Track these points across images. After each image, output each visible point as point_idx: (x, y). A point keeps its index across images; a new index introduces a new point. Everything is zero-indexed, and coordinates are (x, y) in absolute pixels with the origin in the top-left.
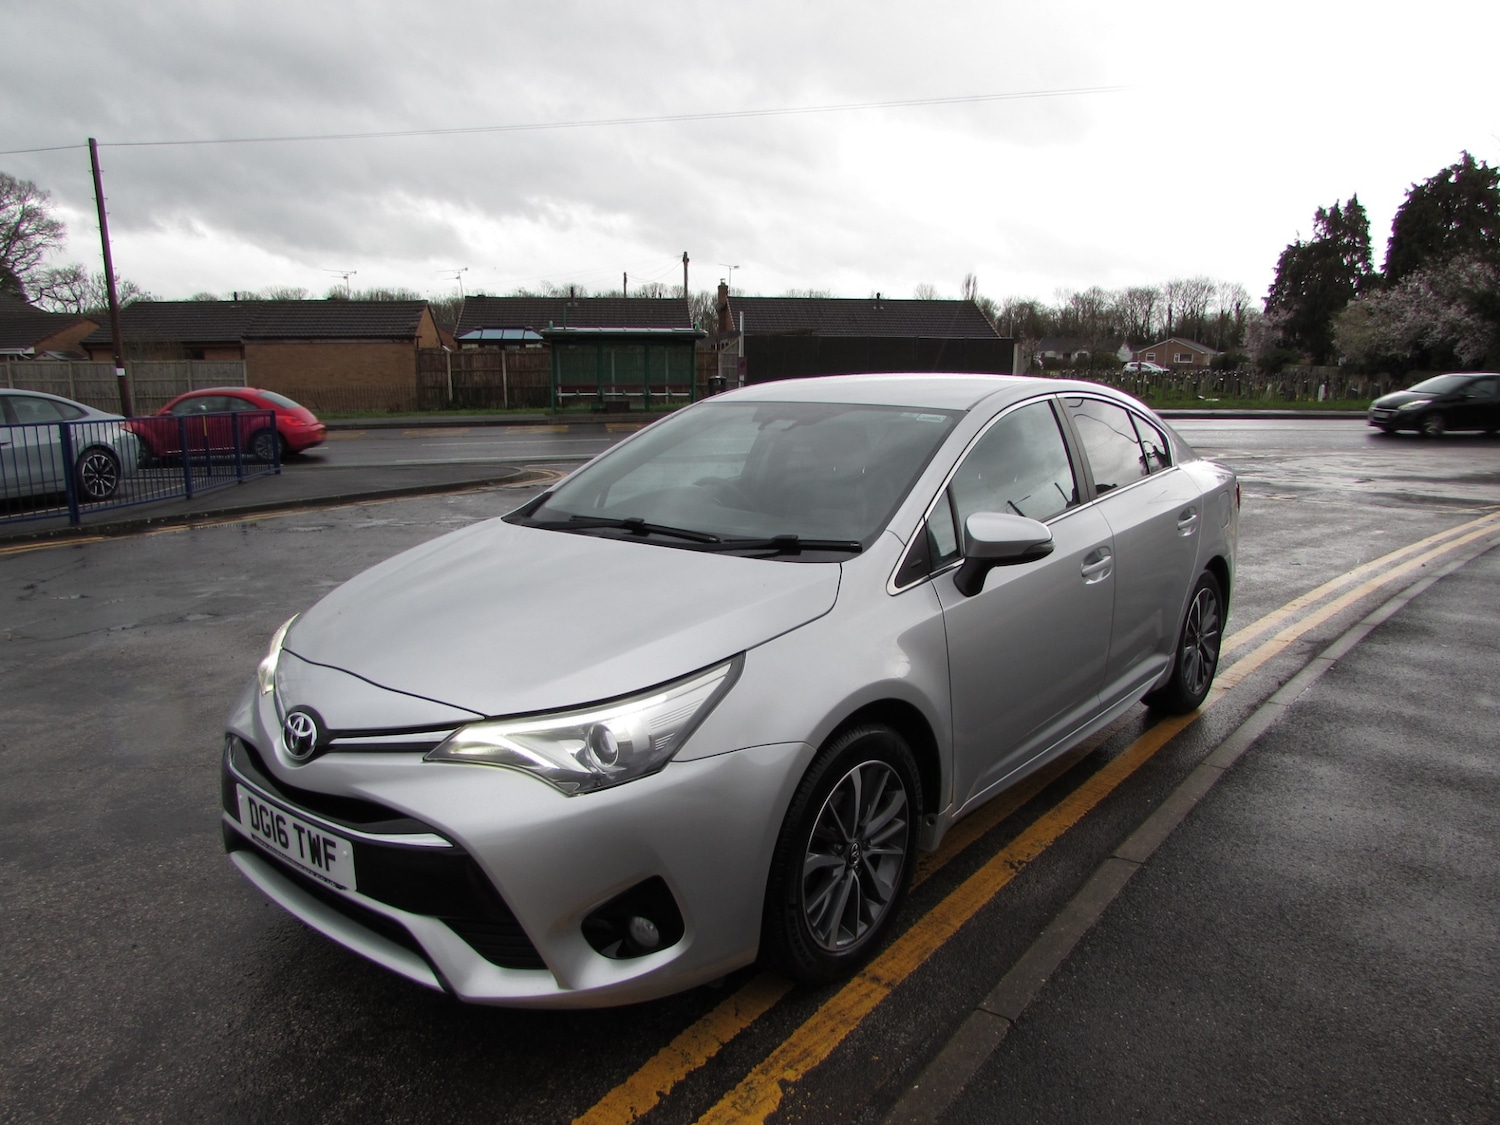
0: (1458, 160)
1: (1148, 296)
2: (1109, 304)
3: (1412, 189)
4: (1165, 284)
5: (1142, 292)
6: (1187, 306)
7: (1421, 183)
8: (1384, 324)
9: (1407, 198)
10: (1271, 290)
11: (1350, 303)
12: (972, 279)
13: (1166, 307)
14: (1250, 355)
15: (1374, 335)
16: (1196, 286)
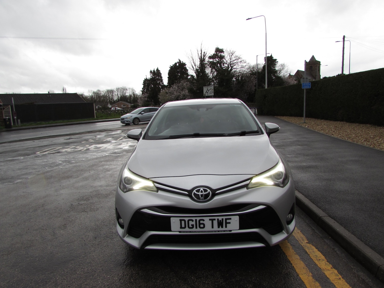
0: (178, 61)
1: (112, 91)
2: (103, 94)
3: (170, 67)
4: (116, 88)
5: (110, 90)
6: (122, 93)
7: (172, 65)
8: (170, 95)
9: (170, 69)
10: (142, 89)
11: (161, 91)
12: (65, 88)
13: (117, 94)
14: (140, 104)
15: (169, 98)
16: (123, 89)
